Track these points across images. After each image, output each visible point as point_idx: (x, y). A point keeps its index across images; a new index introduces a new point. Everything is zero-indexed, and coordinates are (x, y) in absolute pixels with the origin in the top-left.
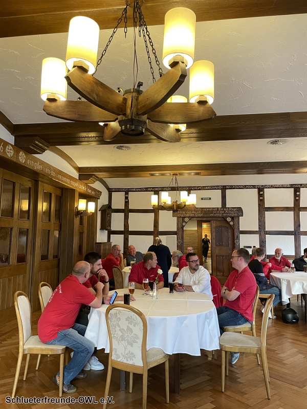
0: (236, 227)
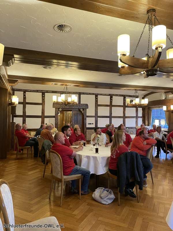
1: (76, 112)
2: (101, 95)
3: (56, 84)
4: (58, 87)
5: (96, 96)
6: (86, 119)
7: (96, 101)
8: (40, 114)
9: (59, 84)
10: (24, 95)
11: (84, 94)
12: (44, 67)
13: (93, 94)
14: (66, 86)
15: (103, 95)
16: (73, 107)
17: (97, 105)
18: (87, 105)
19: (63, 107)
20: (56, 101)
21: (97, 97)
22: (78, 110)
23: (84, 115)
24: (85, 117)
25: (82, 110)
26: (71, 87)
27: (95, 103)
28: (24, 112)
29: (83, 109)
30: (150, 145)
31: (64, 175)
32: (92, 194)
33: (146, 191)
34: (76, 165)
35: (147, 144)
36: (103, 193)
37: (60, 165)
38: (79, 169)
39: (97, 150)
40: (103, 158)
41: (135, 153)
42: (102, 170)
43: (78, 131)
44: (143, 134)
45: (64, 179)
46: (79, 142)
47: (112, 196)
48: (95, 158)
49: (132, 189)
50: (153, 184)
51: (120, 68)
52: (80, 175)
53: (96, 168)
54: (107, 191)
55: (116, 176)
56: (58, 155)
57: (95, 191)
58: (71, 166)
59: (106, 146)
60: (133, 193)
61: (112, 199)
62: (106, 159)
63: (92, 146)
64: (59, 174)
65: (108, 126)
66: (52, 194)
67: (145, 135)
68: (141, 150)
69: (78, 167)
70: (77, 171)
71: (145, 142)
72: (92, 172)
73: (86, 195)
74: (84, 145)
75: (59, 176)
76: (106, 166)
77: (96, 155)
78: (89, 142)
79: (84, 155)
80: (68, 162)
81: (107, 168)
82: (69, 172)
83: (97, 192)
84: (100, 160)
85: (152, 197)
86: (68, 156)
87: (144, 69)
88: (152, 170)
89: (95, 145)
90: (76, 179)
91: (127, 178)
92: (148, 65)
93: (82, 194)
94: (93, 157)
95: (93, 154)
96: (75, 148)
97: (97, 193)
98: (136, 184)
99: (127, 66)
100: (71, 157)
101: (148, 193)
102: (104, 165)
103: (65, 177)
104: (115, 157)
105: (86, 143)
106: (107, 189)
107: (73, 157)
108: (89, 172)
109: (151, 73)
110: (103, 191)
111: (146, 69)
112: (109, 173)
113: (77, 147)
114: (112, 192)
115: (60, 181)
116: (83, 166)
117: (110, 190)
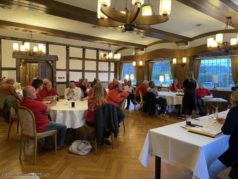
0: (54, 66)
1: (43, 64)
2: (73, 46)
3: (16, 29)
4: (20, 32)
5: (68, 47)
6: (55, 73)
7: (68, 53)
9: (21, 29)
11: (52, 43)
12: (1, 7)
13: (64, 45)
14: (30, 33)
15: (75, 47)
17: (68, 58)
19: (26, 58)
20: (17, 49)
21: (68, 49)
22: (46, 62)
24: (54, 71)
25: (50, 62)
26: (37, 34)
27: (66, 55)
29: (52, 61)
30: (123, 97)
31: (37, 132)
32: (69, 147)
33: (119, 138)
34: (51, 120)
35: (121, 97)
36: (80, 146)
37: (32, 122)
38: (55, 125)
40: (80, 112)
42: (79, 124)
44: (118, 87)
45: (38, 136)
46: (51, 97)
47: (90, 147)
48: (71, 112)
49: (108, 138)
50: (125, 132)
51: (99, 19)
52: (55, 130)
53: (73, 122)
54: (84, 143)
55: (94, 128)
56: (30, 112)
57: (72, 144)
58: (45, 122)
59: (81, 100)
60: (108, 141)
61: (89, 149)
62: (83, 113)
63: (67, 101)
64: (32, 131)
65: (81, 81)
66: (23, 154)
68: (115, 102)
69: (53, 122)
70: (52, 127)
71: (119, 95)
72: (68, 126)
73: (62, 150)
74: (58, 100)
75: (31, 134)
76: (83, 119)
77: (73, 109)
78: (62, 97)
79: (59, 110)
80: (42, 118)
81: (85, 121)
83: (74, 145)
84: (77, 114)
85: (125, 143)
86: (41, 112)
88: (125, 120)
89: (70, 100)
90: (51, 135)
91: (104, 127)
93: (57, 150)
94: (70, 111)
95: (69, 108)
96: (47, 103)
98: (111, 133)
99: (106, 17)
100: (45, 113)
101: (121, 140)
102: (81, 119)
103: (38, 134)
104: (93, 110)
105: (59, 98)
106: (84, 141)
107: (47, 114)
108: (65, 127)
109: (129, 28)
110: (80, 143)
111: (124, 24)
112: (86, 125)
114: (89, 143)
115: (33, 138)
116: (59, 121)
117: (87, 141)
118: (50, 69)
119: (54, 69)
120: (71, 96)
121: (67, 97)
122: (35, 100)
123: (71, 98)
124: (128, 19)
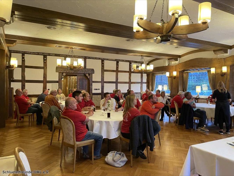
0: (91, 79)
1: (81, 77)
2: (107, 60)
3: (60, 47)
4: (63, 50)
5: (103, 61)
6: (92, 85)
7: (103, 66)
8: (42, 79)
9: (64, 46)
10: (23, 58)
11: (89, 58)
12: (48, 28)
13: (99, 59)
14: (71, 49)
15: (109, 60)
16: (79, 72)
17: (103, 70)
18: (93, 71)
19: (67, 72)
20: (60, 65)
21: (103, 62)
22: (83, 75)
23: (89, 81)
24: (90, 83)
25: (87, 75)
26: (77, 50)
27: (102, 68)
28: (23, 76)
29: (89, 74)
30: (158, 108)
31: (77, 141)
32: (105, 158)
33: (155, 152)
35: (155, 108)
36: (115, 157)
37: (73, 131)
38: (92, 134)
39: (109, 115)
40: (115, 122)
41: (147, 116)
42: (114, 135)
43: (87, 97)
44: (152, 98)
45: (77, 145)
46: (88, 107)
47: (125, 159)
48: (107, 123)
49: (143, 151)
50: (160, 145)
51: (135, 32)
52: (92, 140)
53: (108, 132)
54: (119, 154)
55: (129, 140)
56: (71, 121)
57: (107, 155)
58: (83, 131)
59: (116, 111)
60: (143, 154)
61: (125, 161)
62: (118, 123)
63: (103, 111)
64: (71, 140)
66: (63, 161)
67: (154, 99)
68: (150, 114)
69: (90, 132)
70: (90, 137)
71: (154, 106)
72: (104, 137)
74: (94, 111)
75: (71, 143)
76: (118, 129)
77: (108, 120)
78: (98, 108)
79: (96, 121)
80: (81, 128)
81: (120, 132)
82: (81, 138)
83: (110, 155)
84: (112, 125)
85: (161, 157)
86: (81, 121)
87: (159, 34)
88: (160, 133)
89: (105, 110)
90: (89, 144)
91: (140, 140)
92: (163, 31)
93: (94, 159)
94: (106, 122)
95: (105, 118)
96: (86, 113)
97: (110, 157)
98: (147, 146)
99: (142, 30)
100: (83, 123)
101: (156, 154)
102: (116, 129)
103: (78, 143)
104: (127, 120)
105: (96, 109)
106: (119, 152)
107: (86, 124)
108: (101, 137)
109: (165, 38)
110: (116, 155)
111: (160, 35)
112: (121, 137)
113: (87, 112)
114: (124, 155)
115: (73, 147)
116: (96, 131)
117: (122, 153)
118: (87, 81)
119: (90, 81)
120: (106, 107)
121: (102, 108)
122: (76, 110)
123: (106, 109)
124: (164, 30)
